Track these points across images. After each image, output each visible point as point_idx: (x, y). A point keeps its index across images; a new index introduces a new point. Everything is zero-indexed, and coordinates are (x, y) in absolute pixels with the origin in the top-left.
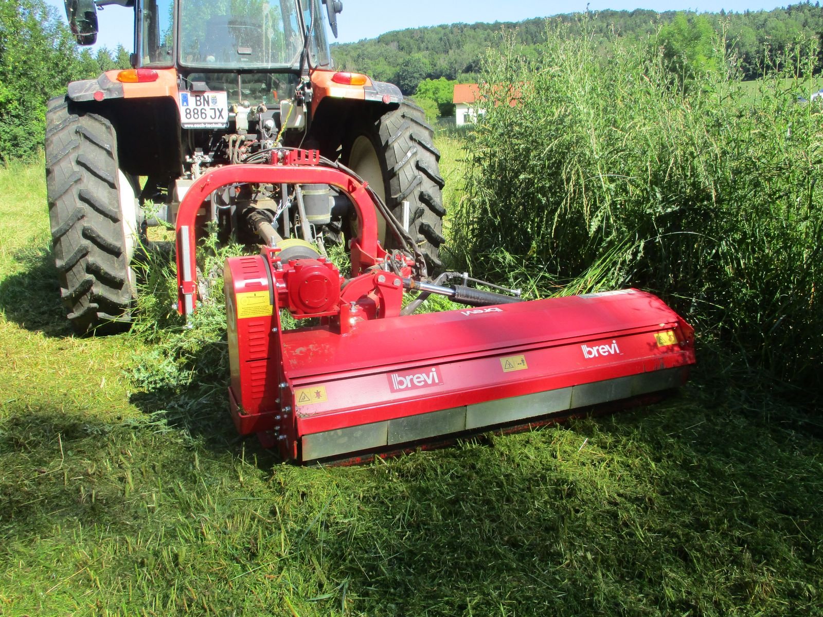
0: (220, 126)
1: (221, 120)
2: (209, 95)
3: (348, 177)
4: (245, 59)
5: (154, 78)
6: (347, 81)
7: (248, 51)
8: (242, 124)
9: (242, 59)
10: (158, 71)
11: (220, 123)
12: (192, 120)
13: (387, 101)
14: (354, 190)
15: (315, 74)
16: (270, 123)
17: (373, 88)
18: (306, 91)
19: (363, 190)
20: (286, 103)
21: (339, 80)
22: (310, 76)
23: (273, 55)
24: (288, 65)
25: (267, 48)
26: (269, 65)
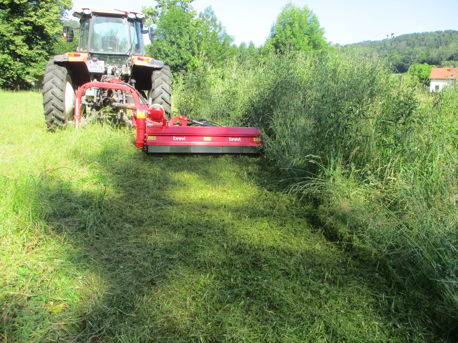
0: (103, 72)
1: (102, 70)
2: (98, 62)
3: (130, 88)
4: (110, 51)
5: (79, 56)
6: (142, 60)
7: (111, 48)
8: (109, 72)
10: (81, 54)
11: (102, 71)
12: (92, 69)
13: (155, 67)
14: (132, 92)
15: (133, 57)
16: (117, 72)
17: (151, 62)
18: (129, 62)
19: (135, 93)
20: (124, 66)
21: (139, 59)
22: (132, 57)
23: (120, 50)
24: (124, 54)
25: (118, 48)
26: (118, 53)
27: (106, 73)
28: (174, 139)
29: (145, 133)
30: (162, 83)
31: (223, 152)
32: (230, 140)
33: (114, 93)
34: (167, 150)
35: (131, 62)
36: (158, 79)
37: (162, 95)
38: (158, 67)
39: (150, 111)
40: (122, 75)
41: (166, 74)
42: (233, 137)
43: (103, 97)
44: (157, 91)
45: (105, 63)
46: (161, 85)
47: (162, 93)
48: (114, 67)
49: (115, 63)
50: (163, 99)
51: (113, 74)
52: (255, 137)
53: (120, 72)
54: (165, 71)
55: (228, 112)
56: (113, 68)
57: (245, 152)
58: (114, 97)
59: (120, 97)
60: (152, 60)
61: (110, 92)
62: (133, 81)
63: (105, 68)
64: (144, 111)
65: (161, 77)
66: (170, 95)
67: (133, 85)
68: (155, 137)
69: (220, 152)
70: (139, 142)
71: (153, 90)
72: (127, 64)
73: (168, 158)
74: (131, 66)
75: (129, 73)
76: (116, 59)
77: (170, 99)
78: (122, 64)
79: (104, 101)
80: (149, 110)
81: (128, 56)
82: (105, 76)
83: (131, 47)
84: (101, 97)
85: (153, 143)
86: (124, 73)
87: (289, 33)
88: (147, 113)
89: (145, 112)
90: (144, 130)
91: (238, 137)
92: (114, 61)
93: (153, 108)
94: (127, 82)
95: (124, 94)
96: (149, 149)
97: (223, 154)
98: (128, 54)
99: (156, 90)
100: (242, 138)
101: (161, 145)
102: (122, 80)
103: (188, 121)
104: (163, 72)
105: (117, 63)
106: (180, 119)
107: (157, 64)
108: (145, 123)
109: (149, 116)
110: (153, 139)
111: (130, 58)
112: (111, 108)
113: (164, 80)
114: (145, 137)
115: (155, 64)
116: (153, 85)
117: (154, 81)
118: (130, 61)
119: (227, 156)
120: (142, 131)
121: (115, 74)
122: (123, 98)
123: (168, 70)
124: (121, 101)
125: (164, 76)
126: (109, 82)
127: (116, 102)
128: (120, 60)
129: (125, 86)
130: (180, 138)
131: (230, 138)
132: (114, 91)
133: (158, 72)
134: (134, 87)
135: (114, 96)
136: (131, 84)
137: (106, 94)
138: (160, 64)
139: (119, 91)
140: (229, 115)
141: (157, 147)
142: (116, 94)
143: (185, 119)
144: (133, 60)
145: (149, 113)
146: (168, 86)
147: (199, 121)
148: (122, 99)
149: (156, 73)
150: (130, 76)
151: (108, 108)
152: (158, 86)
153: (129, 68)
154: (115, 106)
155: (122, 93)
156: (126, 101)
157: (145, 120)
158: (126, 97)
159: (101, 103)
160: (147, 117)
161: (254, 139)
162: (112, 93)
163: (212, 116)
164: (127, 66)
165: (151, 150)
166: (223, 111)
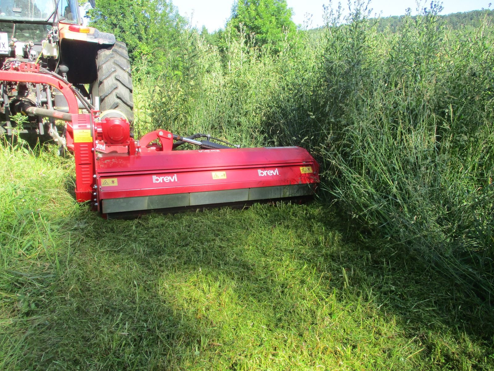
0: (7, 53)
1: (4, 49)
3: (58, 80)
4: (18, 15)
6: (78, 30)
8: (19, 52)
9: (16, 15)
11: (3, 51)
13: (101, 43)
14: (61, 88)
15: (61, 26)
16: (33, 52)
17: (93, 35)
18: (55, 35)
19: (69, 89)
20: (45, 42)
21: (72, 29)
22: (58, 27)
23: (35, 14)
24: (45, 20)
25: (31, 10)
26: (32, 19)
27: (13, 54)
28: (154, 181)
29: (94, 173)
30: (115, 71)
31: (250, 199)
32: (260, 175)
33: (31, 90)
34: (143, 204)
35: (57, 35)
36: (108, 63)
37: (116, 91)
38: (107, 42)
39: (101, 125)
40: (42, 58)
41: (121, 55)
42: (264, 168)
43: (9, 97)
44: (108, 83)
45: (9, 37)
46: (114, 74)
47: (116, 88)
48: (28, 44)
49: (28, 38)
50: (118, 98)
51: (26, 56)
52: (303, 166)
53: (39, 53)
54: (120, 50)
55: (237, 119)
56: (26, 46)
57: (287, 195)
58: (31, 97)
59: (41, 96)
60: (95, 31)
61: (23, 89)
62: (64, 68)
63: (11, 46)
64: (89, 126)
65: (113, 60)
66: (131, 91)
67: (65, 74)
68: (115, 180)
69: (245, 199)
70: (81, 191)
71: (101, 83)
72: (51, 38)
73: (146, 220)
74: (59, 42)
75: (55, 53)
76: (30, 31)
77: (131, 97)
78: (41, 38)
79: (12, 105)
80: (98, 124)
81: (51, 24)
82: (12, 59)
83: (57, 8)
84: (6, 96)
85: (112, 194)
86: (46, 54)
87: (253, 13)
88: (96, 131)
89: (91, 129)
90: (92, 165)
91: (273, 168)
92: (27, 35)
93: (107, 120)
94: (52, 68)
95: (48, 90)
96: (103, 206)
97: (250, 203)
98: (51, 20)
99: (105, 82)
100: (281, 169)
101: (130, 194)
102: (44, 66)
103: (175, 139)
104: (115, 51)
105: (33, 38)
106: (159, 136)
107: (105, 38)
108: (93, 152)
109: (100, 136)
110: (111, 185)
111: (55, 28)
112: (25, 118)
113: (119, 66)
114: (95, 181)
115: (102, 37)
116: (99, 74)
117: (100, 67)
118: (56, 33)
119: (259, 206)
120: (87, 169)
121: (30, 56)
122: (47, 98)
123: (123, 48)
124: (44, 103)
125: (117, 58)
126: (16, 69)
127: (34, 105)
128: (38, 32)
129: (50, 77)
130: (168, 179)
131: (260, 171)
132: (29, 86)
133: (107, 52)
134: (65, 79)
135: (30, 95)
136: (60, 73)
137: (15, 93)
138: (110, 39)
139: (39, 87)
140: (239, 124)
141: (122, 200)
142: (33, 91)
143: (170, 136)
144: (61, 32)
145: (100, 130)
146: (126, 75)
147: (193, 139)
148: (45, 100)
149: (103, 54)
150: (57, 60)
151: (20, 118)
152: (110, 75)
153: (54, 45)
154: (32, 113)
155: (45, 90)
156: (54, 104)
157: (92, 145)
158: (52, 96)
159: (7, 108)
160: (96, 139)
161: (301, 168)
162: (27, 89)
163: (213, 127)
164: (50, 42)
165: (110, 207)
166: (230, 117)
